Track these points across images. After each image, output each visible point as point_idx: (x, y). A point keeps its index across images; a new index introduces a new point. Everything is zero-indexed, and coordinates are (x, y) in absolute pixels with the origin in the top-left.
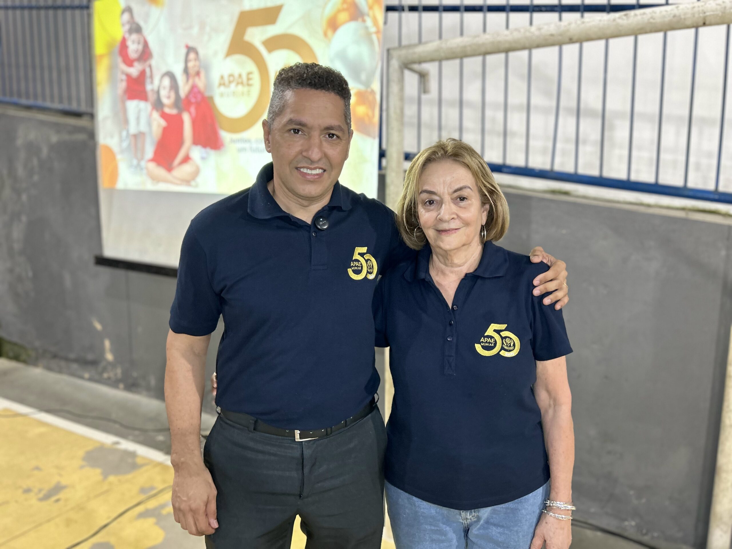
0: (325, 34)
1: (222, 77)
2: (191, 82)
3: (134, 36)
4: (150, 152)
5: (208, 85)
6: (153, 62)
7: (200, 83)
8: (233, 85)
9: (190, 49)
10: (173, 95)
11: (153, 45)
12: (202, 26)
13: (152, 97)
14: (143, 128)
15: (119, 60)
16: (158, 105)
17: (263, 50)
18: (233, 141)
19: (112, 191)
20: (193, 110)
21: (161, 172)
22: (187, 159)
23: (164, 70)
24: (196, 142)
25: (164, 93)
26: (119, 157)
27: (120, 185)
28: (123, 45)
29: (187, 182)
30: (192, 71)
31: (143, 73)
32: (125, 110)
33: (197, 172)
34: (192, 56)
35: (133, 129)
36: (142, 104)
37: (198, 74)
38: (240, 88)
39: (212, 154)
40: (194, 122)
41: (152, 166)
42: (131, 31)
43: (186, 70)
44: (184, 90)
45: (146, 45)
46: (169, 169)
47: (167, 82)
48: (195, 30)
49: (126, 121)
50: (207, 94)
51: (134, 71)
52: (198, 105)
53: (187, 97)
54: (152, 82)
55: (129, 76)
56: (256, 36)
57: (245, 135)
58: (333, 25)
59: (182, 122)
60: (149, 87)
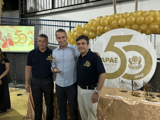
0: (28, 34)
1: (14, 37)
2: (8, 38)
5: (12, 38)
6: (2, 34)
8: (15, 39)
9: (8, 34)
10: (5, 39)
16: (3, 40)
17: (20, 35)
18: (15, 45)
20: (9, 41)
21: (3, 48)
22: (8, 47)
23: (4, 36)
24: (9, 45)
25: (4, 38)
34: (9, 34)
37: (10, 37)
38: (16, 39)
43: (8, 36)
44: (7, 38)
45: (1, 32)
46: (5, 48)
47: (4, 37)
48: (9, 31)
50: (11, 39)
53: (8, 39)
54: (2, 37)
56: (19, 33)
57: (17, 44)
58: (28, 33)
59: (7, 42)
60: (1, 38)
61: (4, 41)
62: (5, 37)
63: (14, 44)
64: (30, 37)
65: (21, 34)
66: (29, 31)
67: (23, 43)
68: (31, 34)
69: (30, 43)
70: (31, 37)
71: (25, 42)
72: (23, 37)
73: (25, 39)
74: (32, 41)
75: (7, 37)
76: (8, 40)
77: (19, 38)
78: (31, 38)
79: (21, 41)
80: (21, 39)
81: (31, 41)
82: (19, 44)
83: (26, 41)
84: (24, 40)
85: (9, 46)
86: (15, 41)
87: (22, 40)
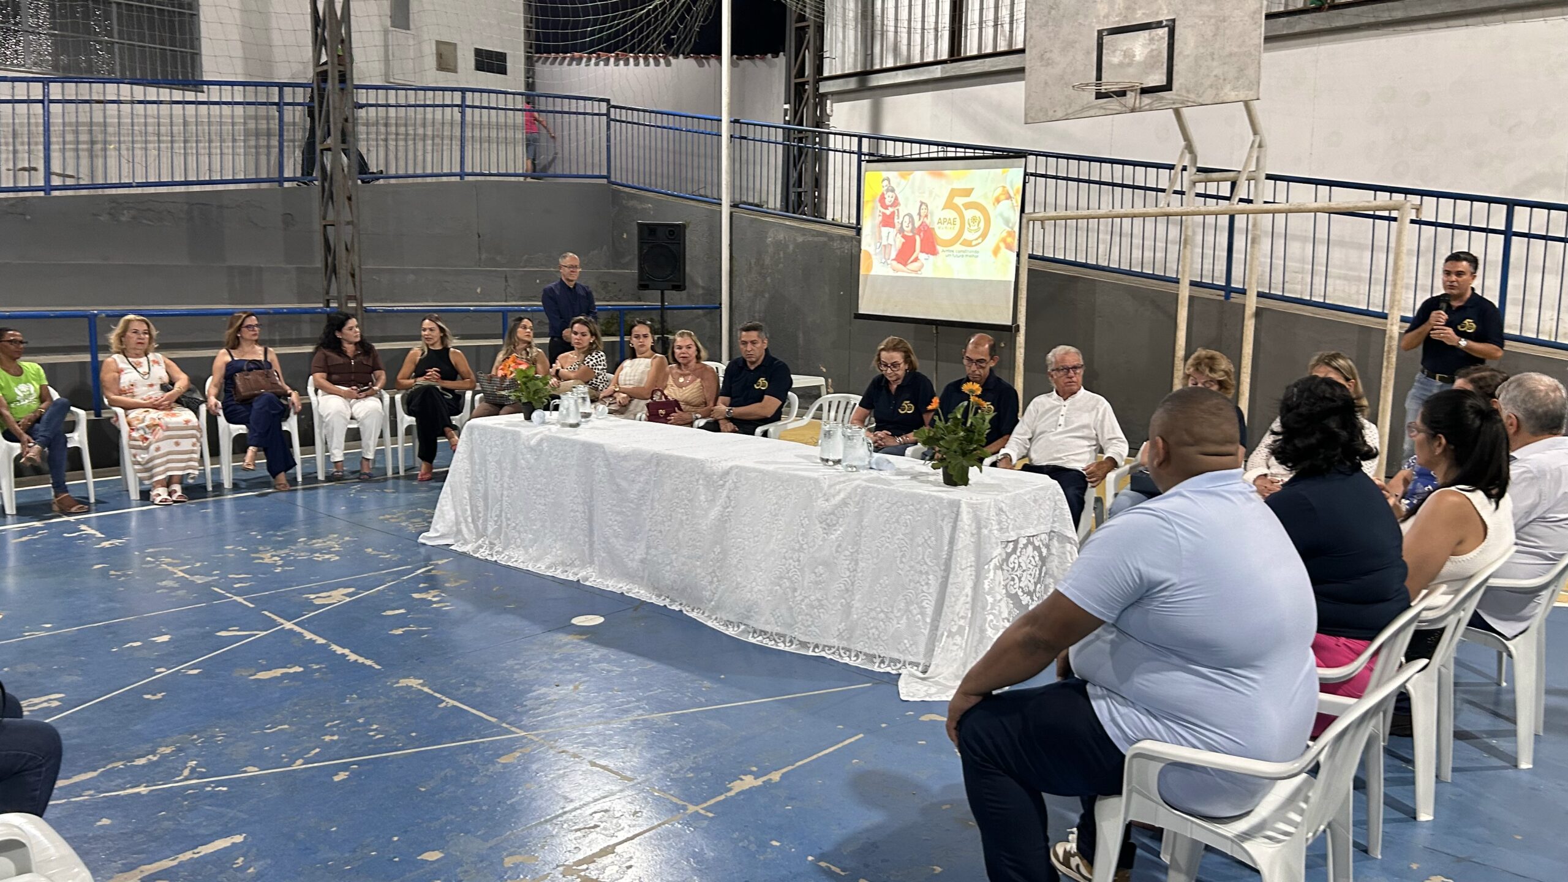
0: (994, 204)
1: (940, 219)
2: (922, 220)
3: (890, 194)
4: (893, 255)
6: (900, 208)
7: (928, 221)
8: (946, 225)
9: (922, 203)
10: (910, 226)
11: (901, 200)
12: (931, 193)
13: (898, 226)
14: (891, 241)
15: (879, 205)
16: (901, 231)
17: (963, 209)
19: (866, 276)
20: (922, 234)
21: (901, 266)
22: (916, 259)
24: (922, 251)
25: (905, 225)
26: (874, 257)
27: (873, 273)
28: (882, 198)
29: (916, 271)
30: (923, 214)
31: (893, 213)
32: (880, 232)
33: (922, 266)
34: (924, 207)
35: (884, 242)
36: (891, 230)
37: (926, 216)
38: (950, 225)
39: (931, 257)
40: (922, 241)
41: (895, 263)
42: (887, 191)
43: (919, 214)
44: (917, 224)
45: (896, 199)
46: (905, 265)
47: (907, 219)
48: (927, 194)
49: (881, 238)
50: (931, 227)
51: (888, 212)
52: (925, 231)
53: (919, 227)
54: (898, 219)
55: (884, 214)
56: (959, 201)
57: (951, 248)
58: (998, 201)
59: (915, 241)
60: (896, 221)
61: (904, 237)
62: (910, 216)
63: (939, 248)
64: (1001, 215)
65: (968, 206)
66: (1000, 190)
67: (974, 243)
68: (1009, 201)
69: (1002, 245)
70: (1006, 215)
71: (980, 240)
72: (974, 219)
73: (982, 225)
74: (1010, 234)
75: (916, 218)
76: (919, 230)
77: (958, 222)
78: (1007, 222)
79: (967, 236)
80: (967, 226)
81: (1004, 234)
82: (957, 247)
83: (984, 236)
84: (976, 231)
85: (922, 256)
86: (943, 233)
87: (970, 231)
